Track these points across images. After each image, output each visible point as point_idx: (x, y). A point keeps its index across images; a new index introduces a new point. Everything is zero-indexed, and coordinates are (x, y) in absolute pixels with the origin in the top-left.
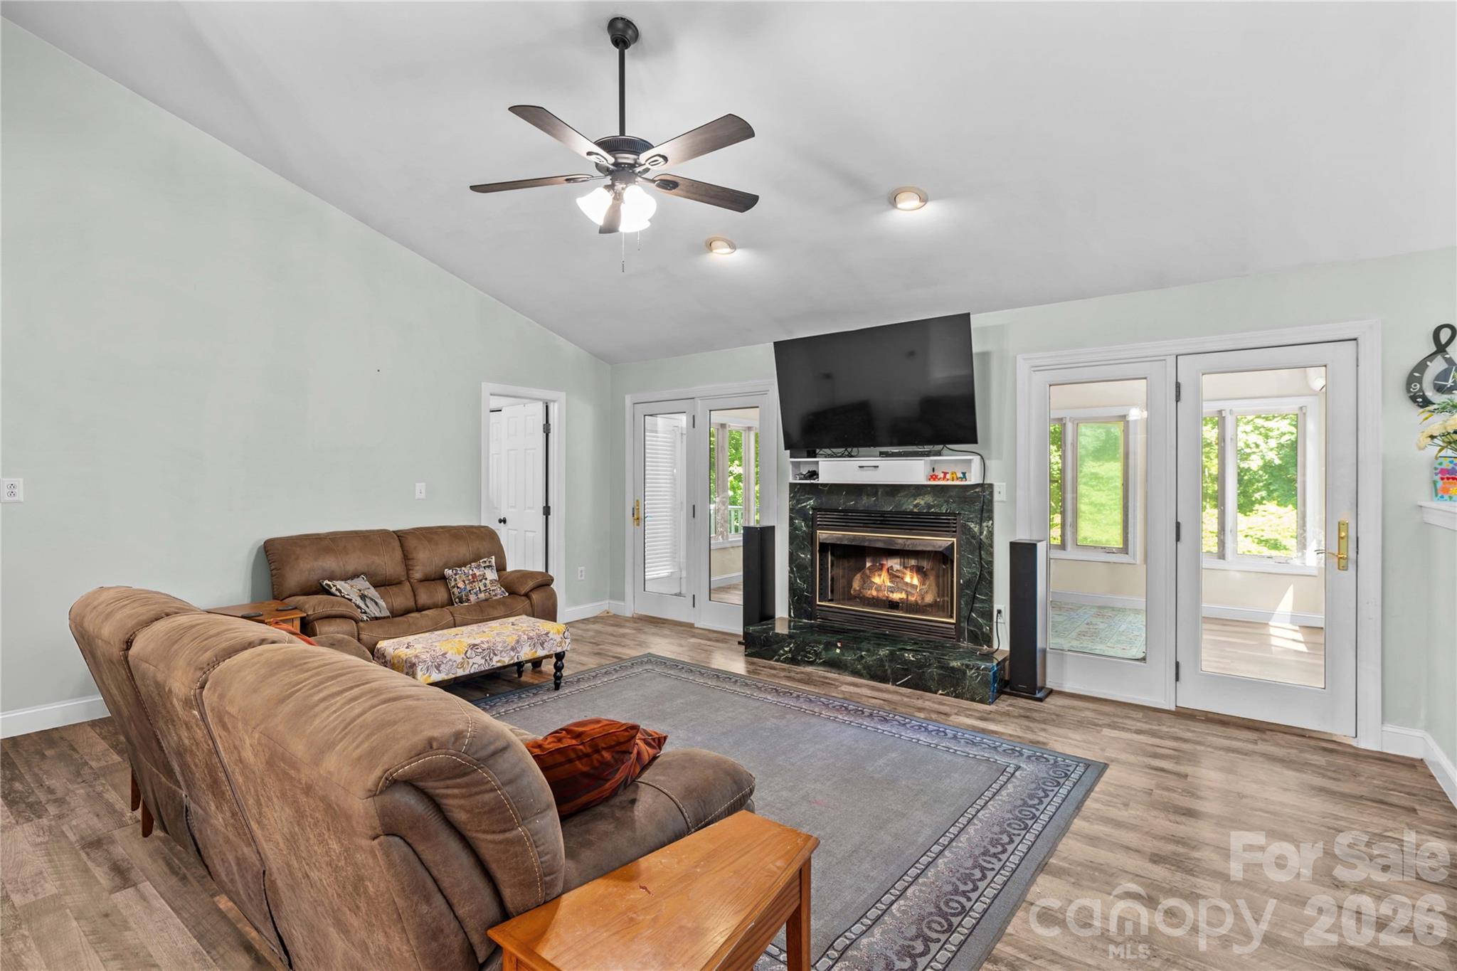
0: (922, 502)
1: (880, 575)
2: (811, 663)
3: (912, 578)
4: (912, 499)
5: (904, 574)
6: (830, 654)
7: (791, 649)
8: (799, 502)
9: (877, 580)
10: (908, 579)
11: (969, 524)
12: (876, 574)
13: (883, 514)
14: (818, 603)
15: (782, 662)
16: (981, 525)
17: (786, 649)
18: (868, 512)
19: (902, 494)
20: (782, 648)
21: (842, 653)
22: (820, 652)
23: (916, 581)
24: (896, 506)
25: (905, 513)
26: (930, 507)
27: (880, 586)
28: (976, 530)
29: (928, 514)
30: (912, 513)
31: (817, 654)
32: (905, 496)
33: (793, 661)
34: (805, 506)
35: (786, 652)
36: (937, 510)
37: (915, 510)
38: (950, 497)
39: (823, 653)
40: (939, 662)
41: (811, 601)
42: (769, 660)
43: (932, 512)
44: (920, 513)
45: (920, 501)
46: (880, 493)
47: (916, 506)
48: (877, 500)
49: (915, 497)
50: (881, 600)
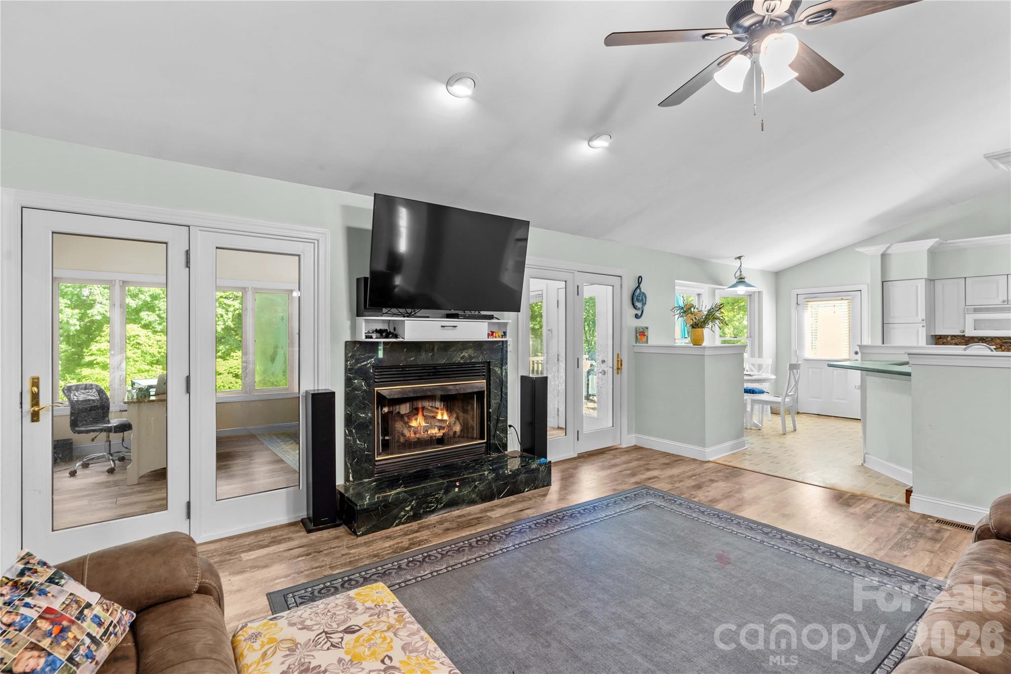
0: (467, 355)
1: (416, 419)
2: (433, 512)
3: (442, 415)
4: (459, 353)
5: (437, 413)
6: (451, 495)
7: (412, 506)
8: (358, 361)
9: (414, 424)
10: (439, 417)
11: (495, 368)
12: (413, 418)
13: (434, 367)
14: (377, 459)
15: (403, 523)
16: (502, 369)
17: (407, 509)
18: (424, 367)
19: (453, 349)
20: (403, 509)
21: (460, 491)
22: (441, 498)
23: (446, 417)
24: (448, 359)
25: (454, 364)
26: (471, 357)
27: (417, 428)
28: (499, 372)
29: (470, 363)
30: (459, 364)
31: (438, 501)
32: (454, 351)
33: (416, 517)
34: (366, 365)
35: (408, 512)
36: (476, 360)
37: (462, 362)
38: (484, 350)
39: (444, 497)
40: (526, 469)
41: (370, 460)
42: (389, 528)
43: (473, 362)
44: (465, 364)
45: (465, 354)
46: (436, 349)
47: (462, 358)
48: (433, 355)
49: (462, 350)
50: (428, 440)
